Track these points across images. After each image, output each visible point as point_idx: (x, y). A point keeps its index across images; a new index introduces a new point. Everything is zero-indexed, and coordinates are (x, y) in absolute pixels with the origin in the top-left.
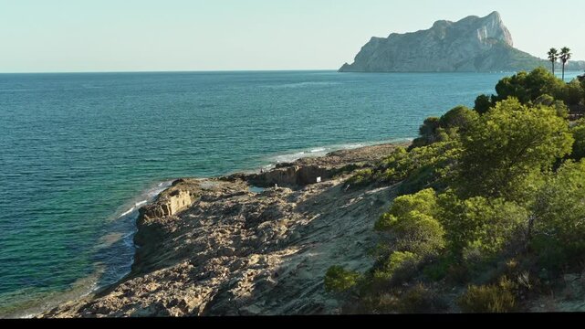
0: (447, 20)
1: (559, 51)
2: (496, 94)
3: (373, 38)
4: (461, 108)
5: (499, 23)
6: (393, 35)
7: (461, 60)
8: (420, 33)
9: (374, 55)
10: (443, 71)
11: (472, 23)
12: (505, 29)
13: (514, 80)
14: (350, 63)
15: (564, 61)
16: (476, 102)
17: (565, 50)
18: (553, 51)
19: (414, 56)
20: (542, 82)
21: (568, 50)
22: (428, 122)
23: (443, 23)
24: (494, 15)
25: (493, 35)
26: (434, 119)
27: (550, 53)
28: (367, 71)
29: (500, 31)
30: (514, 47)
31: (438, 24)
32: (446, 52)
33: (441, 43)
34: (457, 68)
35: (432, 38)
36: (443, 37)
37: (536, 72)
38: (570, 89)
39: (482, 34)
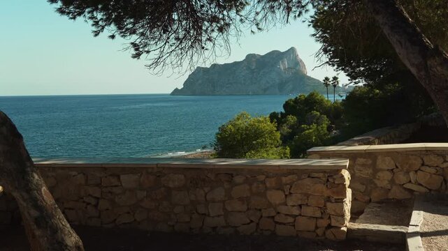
0: (256, 53)
1: (331, 79)
2: (283, 111)
3: (198, 68)
5: (296, 56)
6: (214, 66)
7: (268, 85)
8: (236, 63)
9: (200, 82)
11: (275, 56)
12: (301, 61)
13: (296, 101)
14: (180, 88)
15: (335, 86)
17: (335, 78)
18: (327, 79)
19: (232, 82)
20: (315, 102)
21: (337, 78)
23: (254, 56)
24: (292, 50)
25: (292, 65)
27: (324, 81)
29: (297, 63)
30: (308, 75)
31: (249, 57)
32: (256, 79)
33: (252, 72)
35: (245, 68)
36: (253, 67)
37: (312, 95)
38: (335, 107)
39: (284, 65)
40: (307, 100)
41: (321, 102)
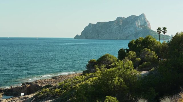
0: (122, 17)
1: (162, 29)
2: (128, 48)
3: (90, 24)
4: (107, 55)
5: (145, 19)
6: (99, 23)
7: (128, 34)
8: (111, 22)
9: (90, 32)
10: (121, 39)
11: (133, 19)
12: (148, 21)
14: (79, 35)
15: (164, 33)
16: (119, 52)
17: (164, 28)
18: (159, 29)
19: (108, 32)
20: (150, 43)
21: (166, 28)
22: (90, 62)
23: (121, 18)
24: (143, 15)
25: (143, 24)
26: (93, 61)
27: (158, 30)
28: (87, 38)
29: (146, 22)
30: (151, 29)
31: (119, 18)
32: (122, 31)
33: (120, 27)
34: (127, 38)
35: (116, 24)
36: (121, 24)
37: (147, 38)
38: (162, 46)
39: (138, 23)
40: (144, 41)
41: (153, 43)
